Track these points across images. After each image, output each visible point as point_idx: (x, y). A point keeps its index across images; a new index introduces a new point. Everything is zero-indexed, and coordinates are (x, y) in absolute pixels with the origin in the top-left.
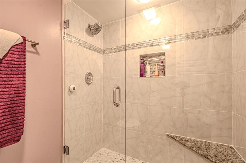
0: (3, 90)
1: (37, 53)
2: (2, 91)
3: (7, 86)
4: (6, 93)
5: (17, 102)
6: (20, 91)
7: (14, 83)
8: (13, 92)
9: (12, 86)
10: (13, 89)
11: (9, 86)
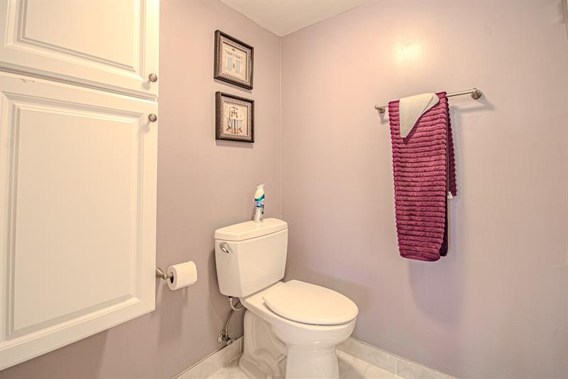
0: (414, 179)
1: (489, 107)
2: (412, 181)
3: (418, 174)
4: (417, 184)
5: (430, 199)
6: (435, 183)
7: (427, 169)
8: (426, 184)
9: (425, 174)
10: (426, 179)
11: (421, 174)
